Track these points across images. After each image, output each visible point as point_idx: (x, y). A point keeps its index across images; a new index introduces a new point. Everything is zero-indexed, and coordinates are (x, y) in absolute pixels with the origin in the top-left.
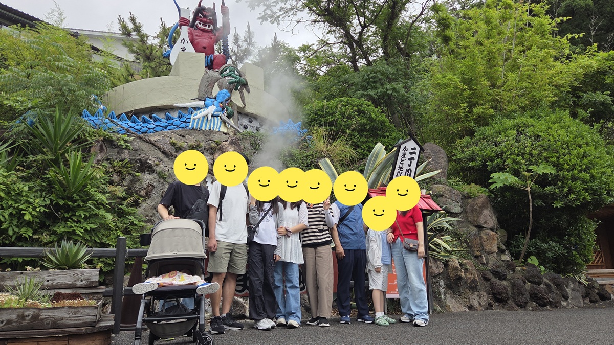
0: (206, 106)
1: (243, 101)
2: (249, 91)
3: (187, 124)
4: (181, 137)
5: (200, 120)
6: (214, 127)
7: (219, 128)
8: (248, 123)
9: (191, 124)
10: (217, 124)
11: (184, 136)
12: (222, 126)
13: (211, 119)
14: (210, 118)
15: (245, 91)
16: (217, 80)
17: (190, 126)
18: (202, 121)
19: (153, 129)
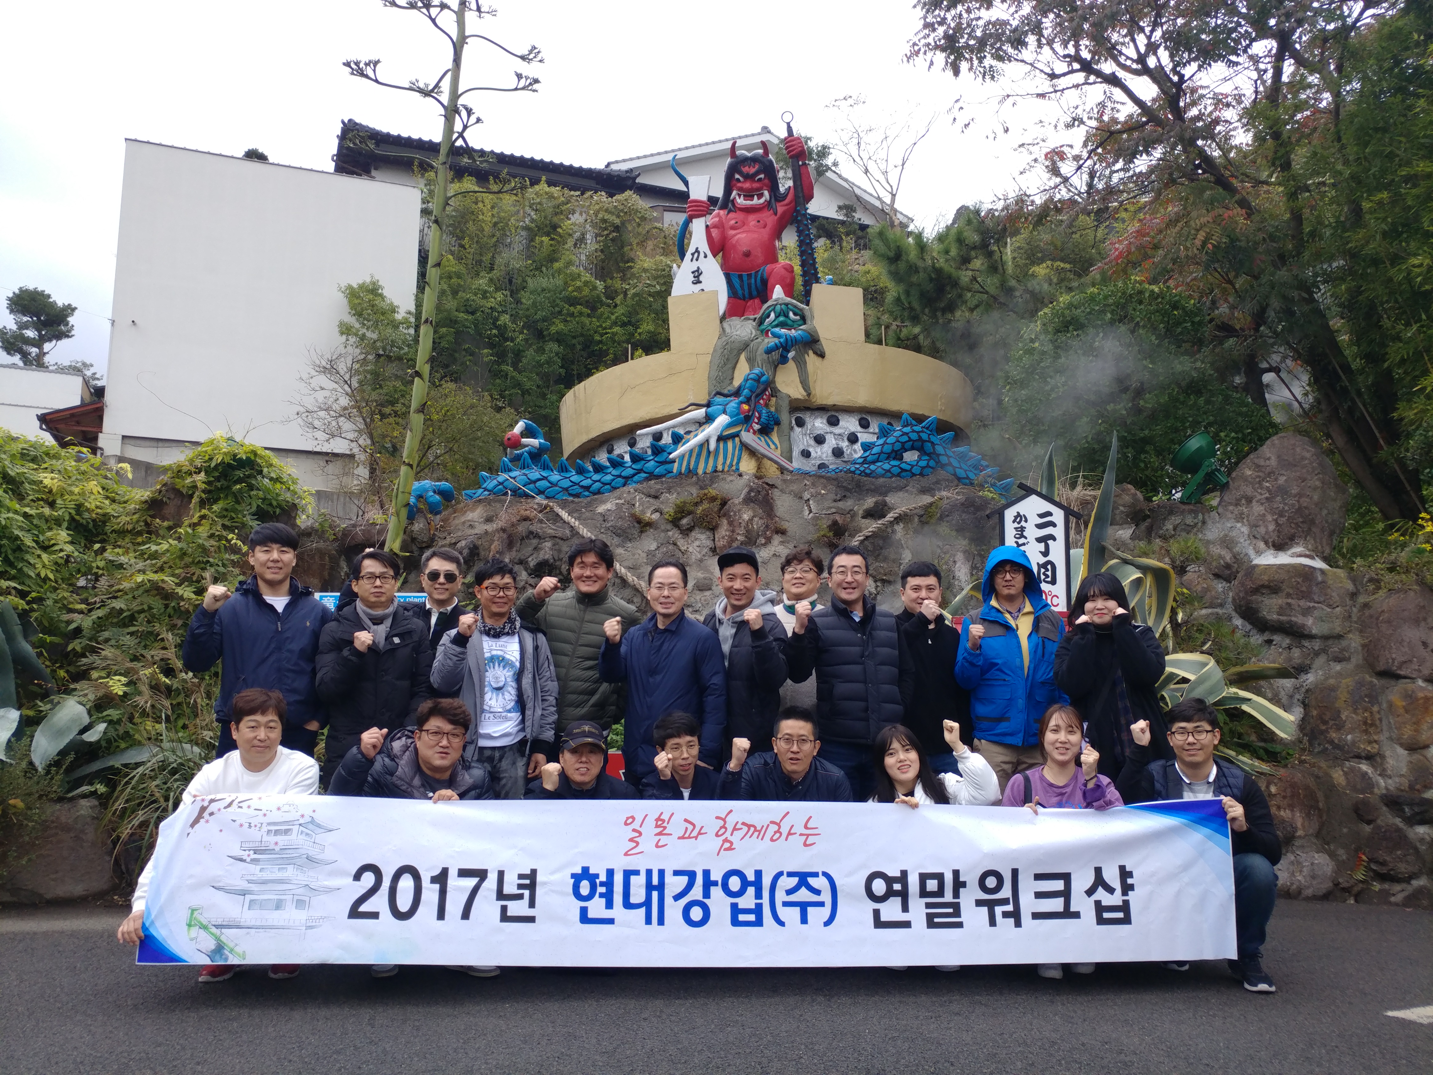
0: (709, 419)
1: (805, 383)
2: (822, 355)
3: (667, 466)
4: (652, 500)
5: (694, 455)
6: (724, 463)
7: (738, 463)
8: (829, 429)
9: (676, 465)
10: (733, 455)
11: (656, 497)
12: (745, 457)
13: (717, 449)
14: (713, 445)
15: (811, 359)
16: (745, 346)
17: (675, 471)
18: (699, 455)
19: (610, 484)
